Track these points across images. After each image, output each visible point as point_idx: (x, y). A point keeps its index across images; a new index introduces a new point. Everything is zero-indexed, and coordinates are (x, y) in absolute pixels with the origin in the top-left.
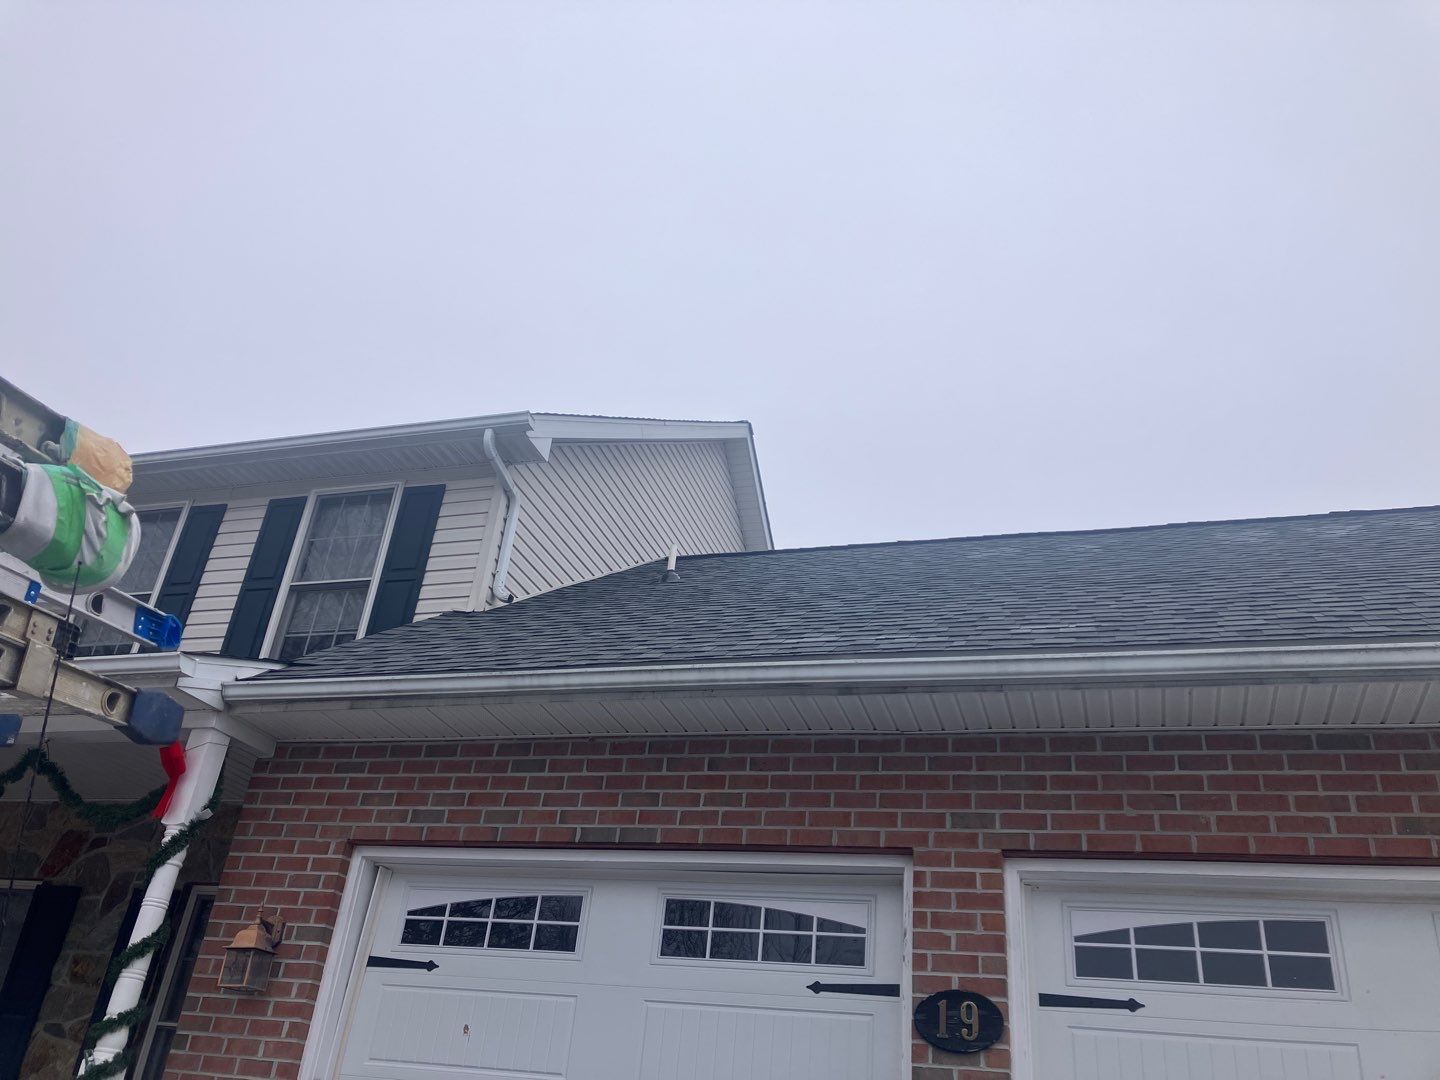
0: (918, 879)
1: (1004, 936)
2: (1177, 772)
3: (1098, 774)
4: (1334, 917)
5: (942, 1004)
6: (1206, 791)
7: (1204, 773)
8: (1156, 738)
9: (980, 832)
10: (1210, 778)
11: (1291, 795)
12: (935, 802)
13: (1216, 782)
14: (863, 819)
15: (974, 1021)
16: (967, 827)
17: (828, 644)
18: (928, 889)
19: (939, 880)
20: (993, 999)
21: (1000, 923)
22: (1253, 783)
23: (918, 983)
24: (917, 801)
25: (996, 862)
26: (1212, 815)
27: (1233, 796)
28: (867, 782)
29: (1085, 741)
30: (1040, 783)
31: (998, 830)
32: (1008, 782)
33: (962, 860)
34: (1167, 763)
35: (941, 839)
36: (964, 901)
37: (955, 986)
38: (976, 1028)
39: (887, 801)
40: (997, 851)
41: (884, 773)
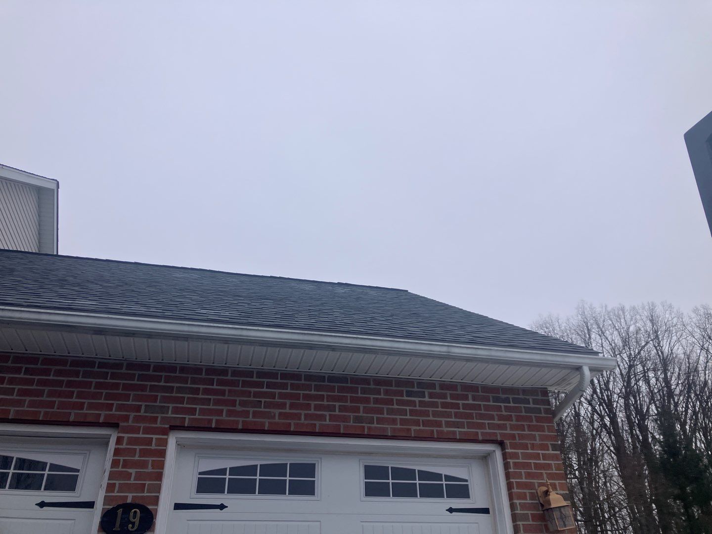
0: (119, 441)
1: (162, 472)
2: (265, 390)
3: (227, 388)
4: (320, 461)
5: (120, 511)
6: (277, 400)
7: (277, 391)
8: (258, 373)
9: (160, 416)
10: (280, 393)
11: (313, 403)
12: (138, 398)
13: (281, 396)
14: (91, 406)
15: (137, 521)
16: (152, 413)
17: (91, 306)
18: (124, 446)
19: (131, 441)
20: (150, 507)
21: (161, 465)
22: (297, 397)
23: (107, 500)
24: (127, 397)
25: (165, 432)
26: (277, 412)
27: (288, 402)
28: (99, 386)
29: (223, 371)
30: (197, 391)
31: (170, 415)
32: (180, 390)
33: (147, 431)
34: (260, 385)
35: (137, 419)
36: (144, 453)
37: (129, 501)
38: (137, 524)
39: (108, 397)
40: (167, 426)
41: (111, 381)
